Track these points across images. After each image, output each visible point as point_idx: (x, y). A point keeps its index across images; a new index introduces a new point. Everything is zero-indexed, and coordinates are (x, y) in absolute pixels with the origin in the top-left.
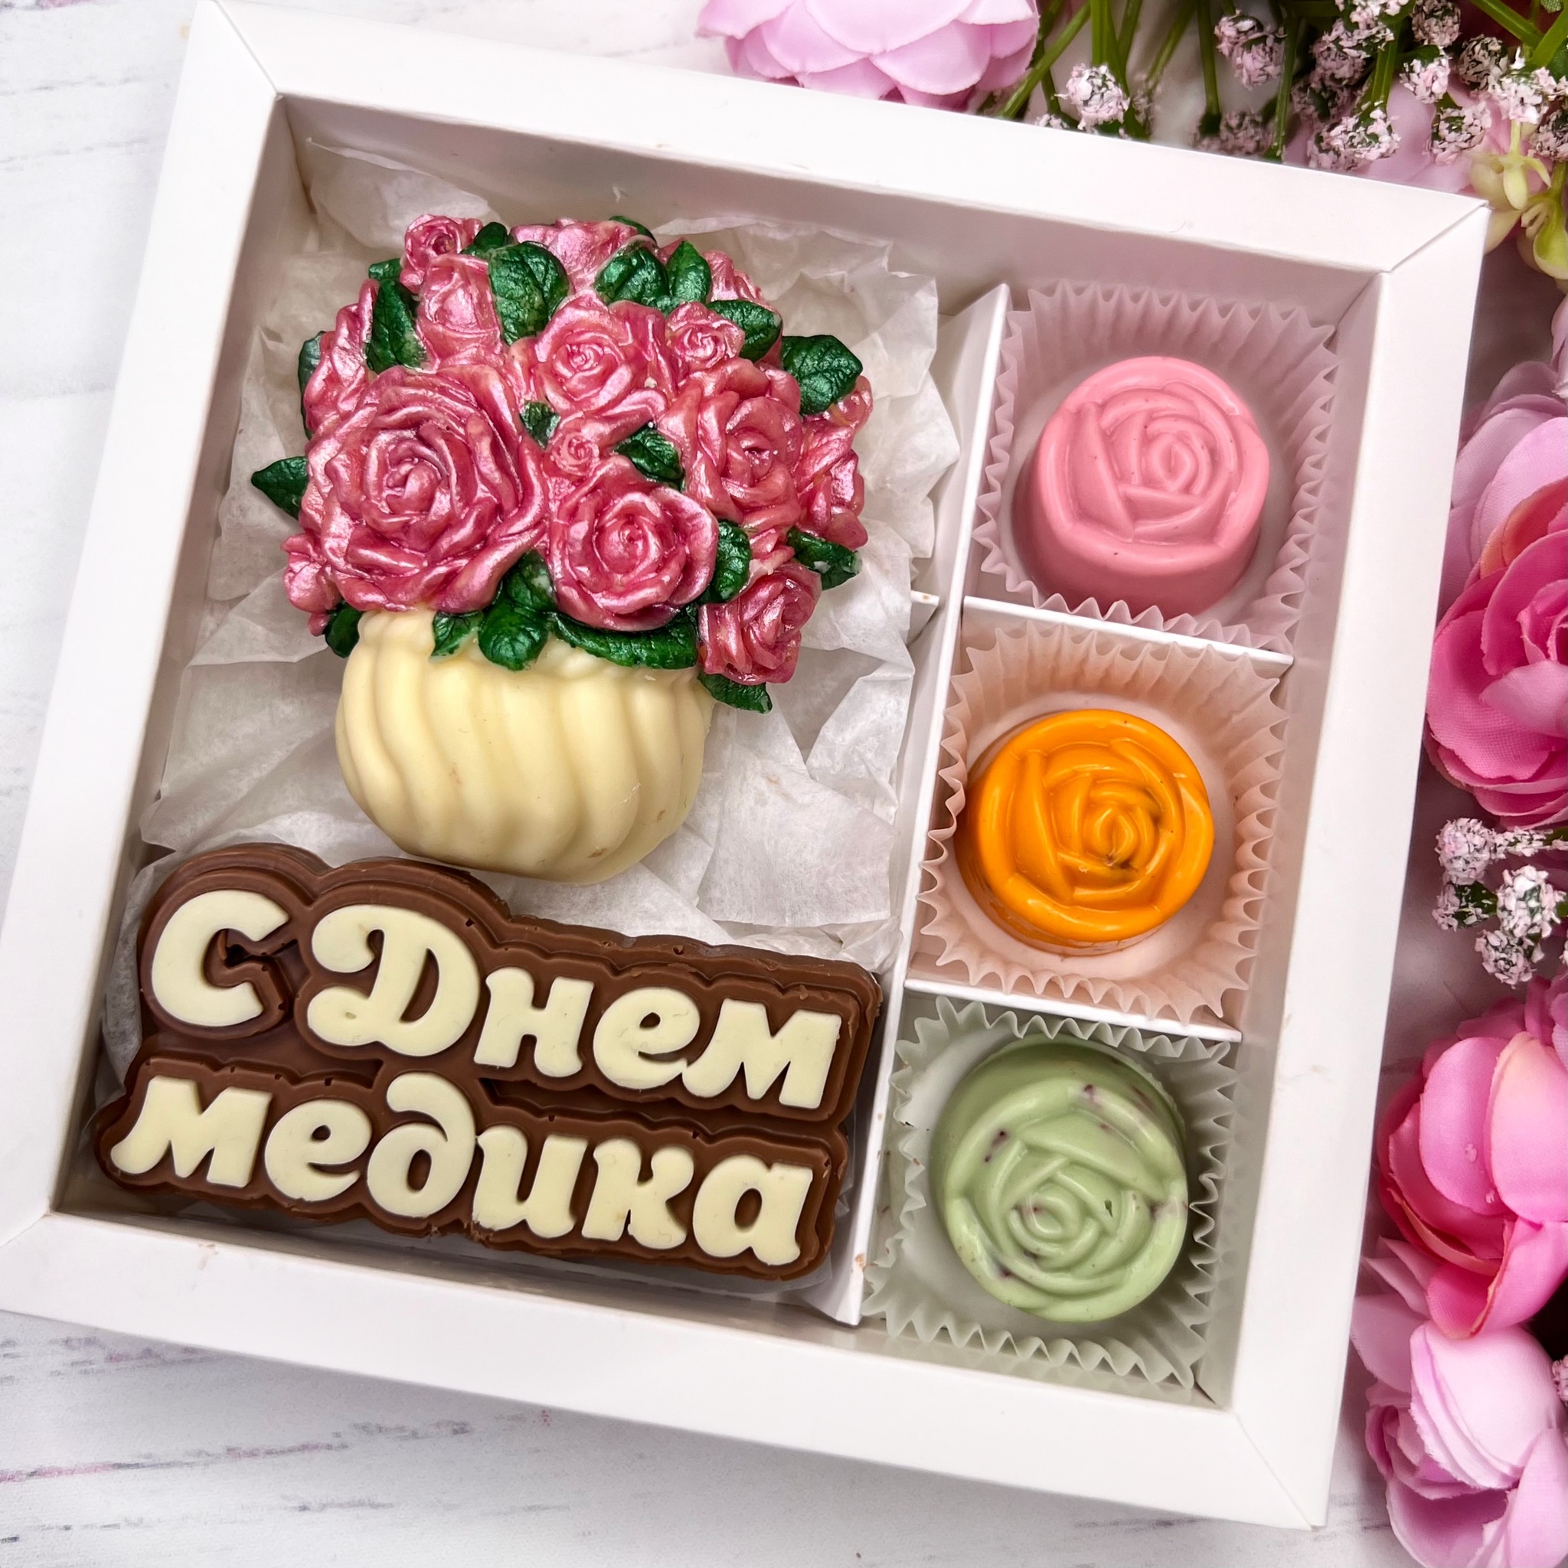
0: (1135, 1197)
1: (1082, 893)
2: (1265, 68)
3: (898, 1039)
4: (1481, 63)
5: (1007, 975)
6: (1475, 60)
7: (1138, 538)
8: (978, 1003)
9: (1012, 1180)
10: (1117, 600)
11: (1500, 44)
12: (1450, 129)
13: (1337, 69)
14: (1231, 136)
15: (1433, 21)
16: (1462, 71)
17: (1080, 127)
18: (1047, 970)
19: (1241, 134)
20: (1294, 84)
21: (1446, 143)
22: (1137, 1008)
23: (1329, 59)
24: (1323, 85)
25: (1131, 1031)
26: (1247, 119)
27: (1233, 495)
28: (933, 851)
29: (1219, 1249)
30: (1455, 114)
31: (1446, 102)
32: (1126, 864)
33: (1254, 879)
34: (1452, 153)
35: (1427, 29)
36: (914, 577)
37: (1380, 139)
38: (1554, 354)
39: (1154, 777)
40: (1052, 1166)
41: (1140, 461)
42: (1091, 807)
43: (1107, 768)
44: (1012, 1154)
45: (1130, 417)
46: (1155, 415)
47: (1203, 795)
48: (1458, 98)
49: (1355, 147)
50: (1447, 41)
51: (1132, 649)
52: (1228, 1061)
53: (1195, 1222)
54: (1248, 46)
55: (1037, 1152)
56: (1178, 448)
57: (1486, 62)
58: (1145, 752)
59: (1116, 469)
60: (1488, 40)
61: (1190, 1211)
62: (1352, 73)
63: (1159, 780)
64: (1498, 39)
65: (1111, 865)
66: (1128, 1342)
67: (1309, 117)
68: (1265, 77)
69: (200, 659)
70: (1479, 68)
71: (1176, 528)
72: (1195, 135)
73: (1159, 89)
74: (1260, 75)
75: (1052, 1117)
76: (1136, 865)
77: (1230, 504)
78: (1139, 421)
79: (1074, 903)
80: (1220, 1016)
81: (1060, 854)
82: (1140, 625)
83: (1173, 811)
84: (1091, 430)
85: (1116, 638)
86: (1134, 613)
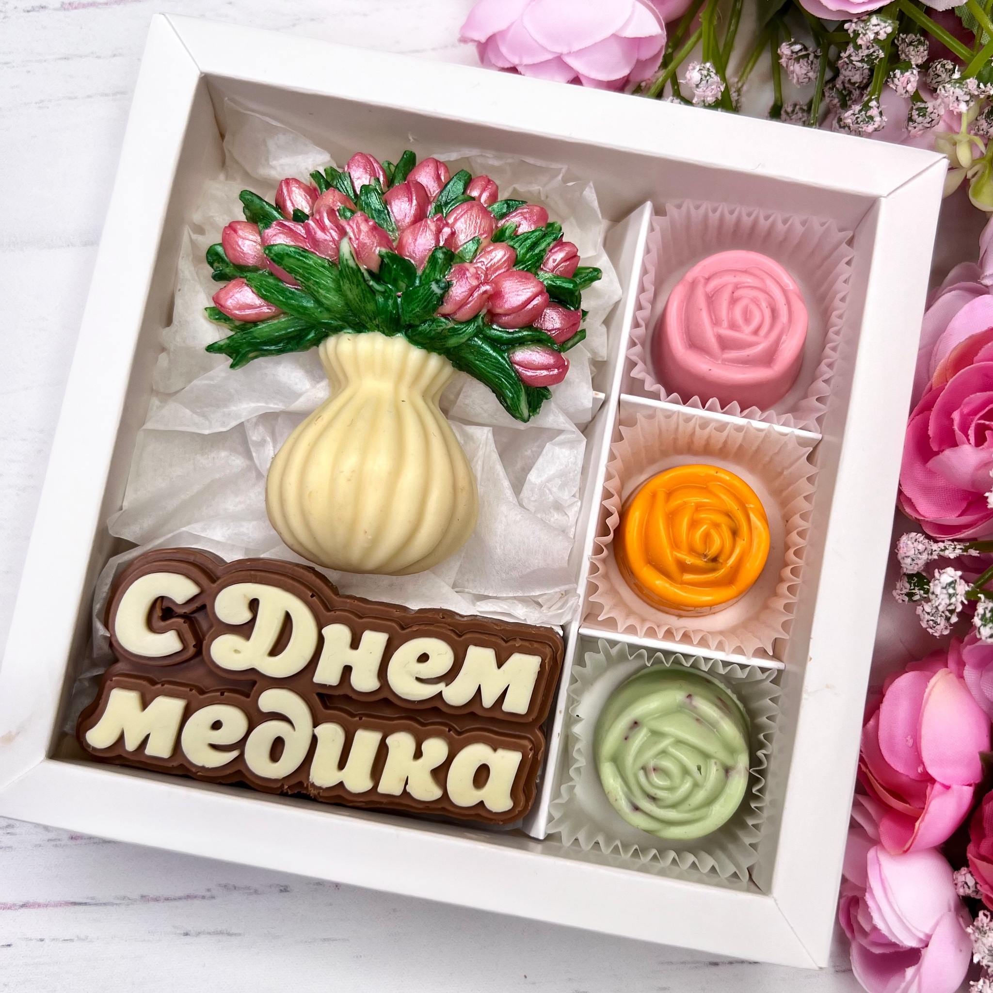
0: (716, 763)
1: (688, 577)
2: (808, 74)
3: (574, 664)
4: (940, 76)
5: (642, 627)
6: (936, 74)
7: (725, 361)
8: (624, 643)
9: (641, 751)
10: (712, 397)
11: (952, 65)
12: (919, 116)
13: (852, 76)
14: (788, 118)
15: (912, 48)
16: (929, 81)
17: (694, 104)
18: (666, 624)
19: (793, 117)
20: (826, 86)
21: (916, 124)
22: (720, 647)
23: (848, 70)
24: (844, 86)
25: (716, 662)
26: (798, 107)
27: (784, 337)
28: (598, 550)
29: (767, 797)
30: (922, 105)
31: (916, 97)
32: (715, 559)
33: (794, 572)
34: (920, 130)
35: (908, 53)
36: (593, 378)
37: (874, 119)
38: (981, 258)
39: (733, 505)
40: (664, 744)
41: (728, 313)
42: (694, 524)
43: (705, 500)
44: (641, 736)
45: (724, 286)
46: (738, 286)
47: (764, 518)
48: (924, 96)
49: (859, 124)
50: (920, 62)
51: (722, 427)
52: (776, 681)
53: (753, 781)
54: (798, 60)
55: (657, 734)
56: (752, 307)
57: (944, 76)
58: (728, 491)
59: (713, 318)
60: (945, 62)
61: (750, 773)
62: (861, 79)
63: (736, 508)
64: (951, 62)
65: (705, 560)
66: (710, 853)
67: (835, 106)
68: (807, 79)
69: (149, 426)
70: (939, 79)
71: (748, 356)
73: (745, 88)
74: (805, 78)
75: (666, 713)
76: (721, 561)
77: (782, 343)
78: (729, 289)
79: (683, 583)
80: (771, 654)
81: (675, 553)
82: (726, 413)
83: (745, 527)
84: (700, 293)
85: (711, 420)
86: (722, 406)
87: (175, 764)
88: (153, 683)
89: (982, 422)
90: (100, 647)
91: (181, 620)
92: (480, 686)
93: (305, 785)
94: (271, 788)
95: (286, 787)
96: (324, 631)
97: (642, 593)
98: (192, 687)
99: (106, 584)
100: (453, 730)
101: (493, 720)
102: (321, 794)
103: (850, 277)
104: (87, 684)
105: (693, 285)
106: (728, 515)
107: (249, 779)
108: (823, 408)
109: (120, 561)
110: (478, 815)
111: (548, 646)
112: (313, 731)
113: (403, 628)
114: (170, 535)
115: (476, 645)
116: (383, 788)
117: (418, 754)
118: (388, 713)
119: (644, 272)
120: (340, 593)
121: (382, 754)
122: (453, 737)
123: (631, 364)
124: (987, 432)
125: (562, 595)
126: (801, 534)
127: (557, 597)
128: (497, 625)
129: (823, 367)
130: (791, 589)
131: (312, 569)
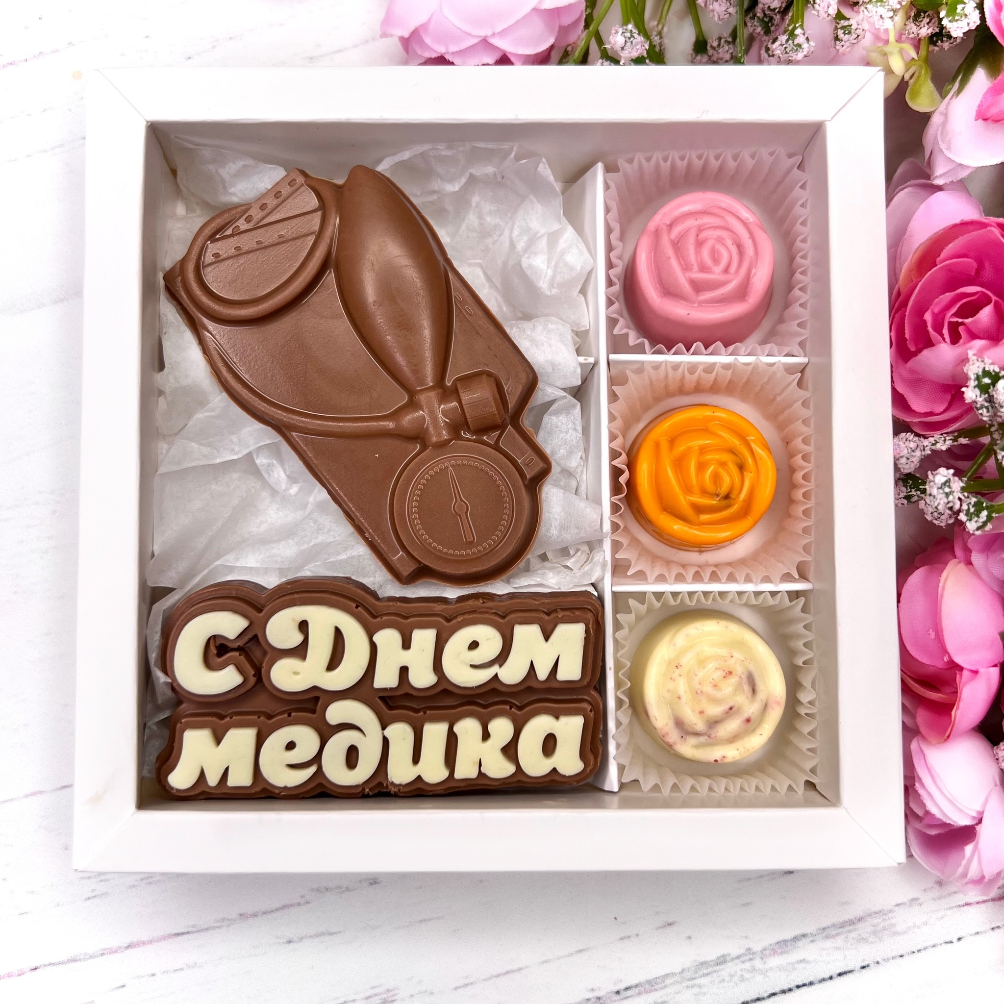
1: (704, 517)
2: (728, 10)
5: (670, 572)
7: (701, 303)
10: (696, 342)
12: (844, 33)
13: (771, 3)
14: (715, 52)
17: (621, 63)
18: (692, 564)
19: (720, 51)
20: (746, 15)
21: (843, 42)
22: (748, 579)
24: (764, 14)
26: (723, 41)
27: (754, 271)
28: (615, 508)
30: (846, 23)
31: (840, 16)
32: (727, 497)
33: (806, 495)
34: (848, 47)
36: (577, 348)
37: (803, 46)
38: (926, 159)
39: (736, 442)
41: (697, 257)
42: (701, 467)
43: (707, 442)
45: (687, 231)
46: (702, 228)
47: (767, 447)
48: (846, 12)
49: (789, 53)
51: (710, 368)
56: (718, 247)
58: (728, 428)
59: (683, 263)
62: (780, 4)
63: (739, 443)
65: (718, 499)
67: (759, 34)
68: (728, 15)
69: (162, 470)
71: (723, 294)
72: (692, 55)
73: (665, 29)
74: (725, 14)
76: (733, 496)
77: (753, 276)
78: (693, 233)
79: (701, 524)
80: (797, 577)
81: (689, 497)
82: (711, 354)
83: (750, 460)
84: (665, 241)
85: (699, 364)
86: (706, 348)
87: (258, 789)
88: (222, 717)
89: (955, 319)
90: (163, 694)
91: (236, 654)
92: (532, 662)
93: (385, 785)
94: (354, 793)
95: (367, 790)
96: (377, 638)
97: (662, 538)
98: (259, 714)
99: (157, 632)
100: (514, 707)
101: (549, 690)
102: (401, 790)
103: (807, 200)
104: (154, 728)
105: (657, 233)
106: (732, 451)
107: (330, 789)
108: (806, 333)
109: (164, 608)
110: (553, 781)
111: (588, 611)
112: (383, 733)
113: (448, 620)
114: (205, 572)
115: (520, 623)
116: (459, 774)
117: (486, 736)
118: (449, 702)
119: (609, 230)
120: (380, 597)
121: (452, 742)
122: (515, 714)
123: (612, 322)
124: (961, 329)
125: (588, 554)
126: (805, 458)
127: (584, 558)
128: (535, 600)
129: (796, 292)
130: (806, 513)
131: (349, 578)
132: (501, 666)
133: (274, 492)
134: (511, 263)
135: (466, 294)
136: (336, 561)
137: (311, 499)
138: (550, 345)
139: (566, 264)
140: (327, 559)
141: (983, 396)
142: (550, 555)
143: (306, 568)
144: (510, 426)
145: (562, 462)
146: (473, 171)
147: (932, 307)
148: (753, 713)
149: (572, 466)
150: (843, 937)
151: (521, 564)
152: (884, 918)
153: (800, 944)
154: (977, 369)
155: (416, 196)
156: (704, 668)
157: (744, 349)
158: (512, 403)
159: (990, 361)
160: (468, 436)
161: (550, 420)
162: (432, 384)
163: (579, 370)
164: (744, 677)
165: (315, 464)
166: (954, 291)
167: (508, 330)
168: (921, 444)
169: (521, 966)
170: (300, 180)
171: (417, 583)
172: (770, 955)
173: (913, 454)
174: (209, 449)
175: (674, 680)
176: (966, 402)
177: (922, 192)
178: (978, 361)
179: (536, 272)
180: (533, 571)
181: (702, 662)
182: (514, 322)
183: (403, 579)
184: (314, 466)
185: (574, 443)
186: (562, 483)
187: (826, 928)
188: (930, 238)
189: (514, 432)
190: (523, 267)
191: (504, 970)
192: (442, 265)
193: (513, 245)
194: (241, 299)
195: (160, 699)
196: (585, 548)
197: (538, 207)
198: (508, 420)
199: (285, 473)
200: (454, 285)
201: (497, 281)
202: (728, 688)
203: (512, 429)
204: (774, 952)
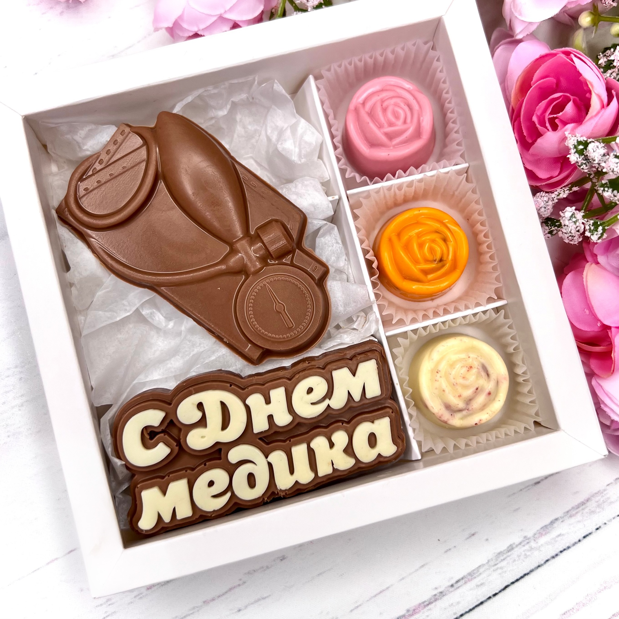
1: (430, 277)
5: (418, 316)
7: (394, 146)
10: (398, 170)
17: (309, 10)
22: (467, 308)
25: (469, 316)
27: (421, 118)
28: (374, 285)
32: (441, 260)
33: (488, 246)
36: (325, 191)
38: (508, 24)
39: (437, 225)
41: (385, 118)
42: (421, 246)
43: (420, 230)
45: (375, 104)
46: (383, 100)
47: (457, 224)
51: (410, 184)
56: (396, 109)
58: (430, 218)
59: (378, 124)
63: (440, 226)
65: (436, 263)
69: (84, 333)
71: (406, 137)
76: (445, 259)
77: (422, 122)
78: (379, 104)
79: (429, 281)
80: (496, 298)
81: (418, 267)
82: (408, 176)
83: (449, 234)
84: (363, 113)
85: (403, 183)
86: (405, 172)
88: (163, 477)
89: (552, 116)
90: (122, 472)
91: (162, 435)
92: (348, 391)
93: (276, 493)
94: (258, 503)
95: (266, 499)
96: (248, 402)
97: (408, 297)
98: (186, 469)
99: (108, 435)
100: (344, 422)
101: (364, 406)
102: (287, 493)
103: (442, 69)
104: (121, 496)
105: (356, 110)
106: (437, 232)
107: (243, 505)
108: (463, 148)
109: (109, 418)
110: (380, 462)
111: (375, 351)
112: (267, 460)
113: (290, 379)
114: (128, 390)
115: (335, 369)
116: (321, 473)
117: (332, 445)
118: (303, 430)
119: (326, 116)
120: (243, 376)
121: (311, 454)
122: (347, 427)
123: (343, 172)
124: (557, 121)
125: (365, 317)
126: (482, 224)
127: (363, 320)
128: (341, 353)
129: (451, 125)
130: (491, 257)
131: (220, 370)
132: (330, 399)
133: (158, 329)
134: (271, 151)
135: (249, 175)
136: (210, 362)
137: (183, 328)
138: (309, 195)
139: (306, 142)
140: (203, 362)
141: (581, 157)
142: (341, 325)
143: (192, 370)
144: (297, 250)
145: (334, 264)
146: (232, 99)
147: (536, 112)
148: (491, 388)
149: (341, 266)
150: (579, 514)
151: (325, 335)
152: (602, 495)
153: (555, 525)
154: (573, 141)
155: (202, 124)
156: (454, 368)
157: (427, 168)
158: (295, 236)
159: (580, 135)
160: (273, 262)
161: (321, 241)
162: (242, 236)
163: (330, 205)
164: (480, 368)
165: (181, 304)
166: (547, 98)
167: (280, 191)
168: (551, 197)
169: (388, 586)
170: (127, 130)
171: (264, 362)
172: (539, 537)
173: (547, 204)
174: (110, 313)
175: (438, 381)
176: (572, 163)
177: (510, 47)
178: (573, 137)
179: (288, 152)
180: (334, 337)
181: (452, 365)
182: (283, 186)
183: (255, 362)
184: (180, 306)
185: (339, 251)
186: (337, 278)
187: (569, 511)
188: (524, 71)
189: (301, 253)
190: (280, 151)
191: (378, 591)
192: (230, 161)
193: (269, 139)
194: (109, 212)
195: (121, 477)
196: (363, 314)
197: (279, 111)
198: (295, 246)
199: (163, 315)
200: (240, 171)
201: (265, 164)
202: (472, 377)
203: (299, 251)
204: (541, 535)
